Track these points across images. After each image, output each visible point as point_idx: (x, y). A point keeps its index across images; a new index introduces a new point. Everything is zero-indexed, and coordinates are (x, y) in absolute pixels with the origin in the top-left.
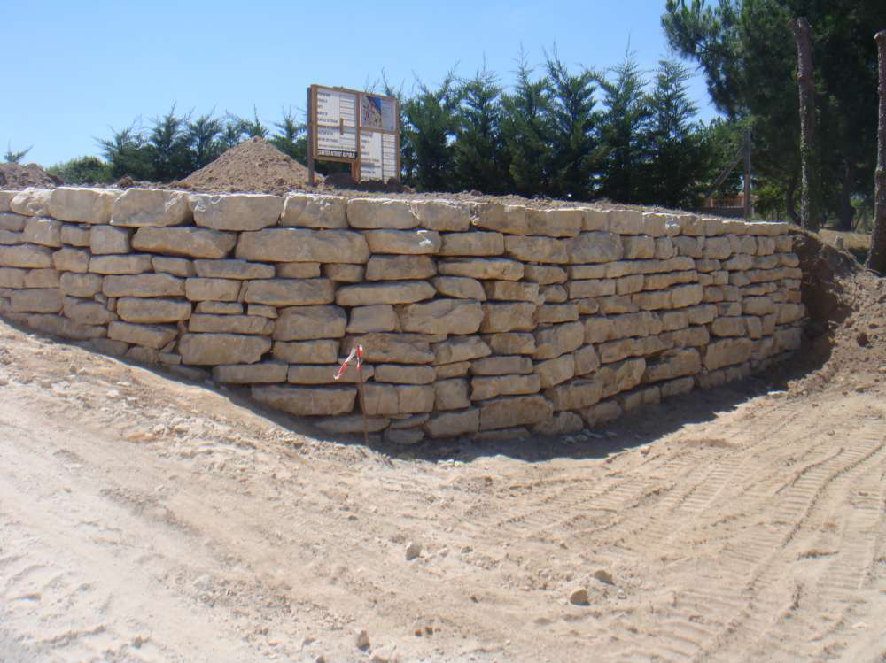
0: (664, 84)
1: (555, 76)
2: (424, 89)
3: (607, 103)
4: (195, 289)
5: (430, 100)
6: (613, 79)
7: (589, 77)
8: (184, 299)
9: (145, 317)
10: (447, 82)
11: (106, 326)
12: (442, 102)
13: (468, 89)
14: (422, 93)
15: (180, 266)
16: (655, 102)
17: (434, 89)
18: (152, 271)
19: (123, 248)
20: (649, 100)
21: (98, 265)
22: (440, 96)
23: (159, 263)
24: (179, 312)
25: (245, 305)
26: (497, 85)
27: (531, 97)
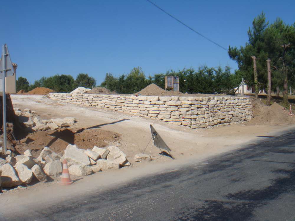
0: (226, 71)
1: (206, 69)
2: (180, 71)
3: (216, 74)
4: (160, 109)
5: (181, 73)
6: (217, 70)
7: (212, 69)
8: (159, 110)
9: (153, 113)
10: (184, 69)
11: (147, 114)
12: (183, 73)
13: (188, 71)
14: (179, 72)
15: (158, 106)
16: (225, 74)
17: (181, 71)
18: (154, 107)
19: (149, 104)
20: (223, 74)
21: (146, 106)
22: (183, 72)
23: (155, 105)
24: (158, 112)
25: (167, 111)
26: (194, 70)
27: (201, 73)
